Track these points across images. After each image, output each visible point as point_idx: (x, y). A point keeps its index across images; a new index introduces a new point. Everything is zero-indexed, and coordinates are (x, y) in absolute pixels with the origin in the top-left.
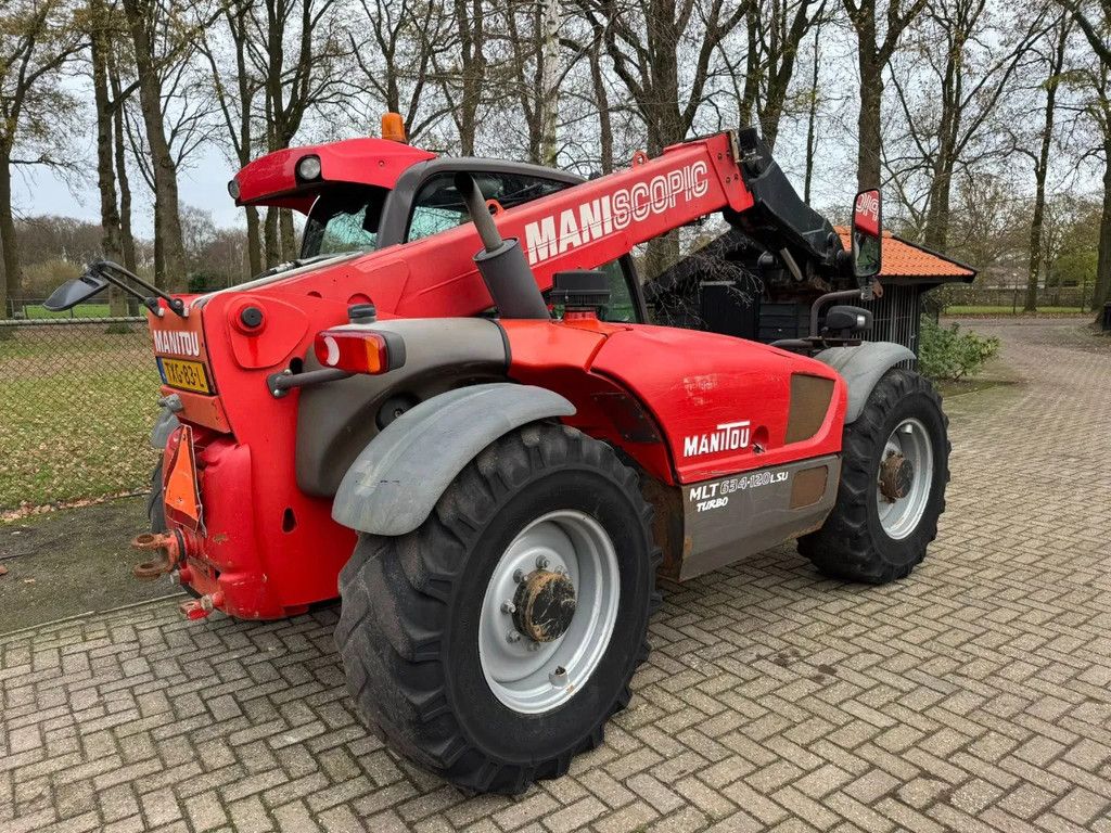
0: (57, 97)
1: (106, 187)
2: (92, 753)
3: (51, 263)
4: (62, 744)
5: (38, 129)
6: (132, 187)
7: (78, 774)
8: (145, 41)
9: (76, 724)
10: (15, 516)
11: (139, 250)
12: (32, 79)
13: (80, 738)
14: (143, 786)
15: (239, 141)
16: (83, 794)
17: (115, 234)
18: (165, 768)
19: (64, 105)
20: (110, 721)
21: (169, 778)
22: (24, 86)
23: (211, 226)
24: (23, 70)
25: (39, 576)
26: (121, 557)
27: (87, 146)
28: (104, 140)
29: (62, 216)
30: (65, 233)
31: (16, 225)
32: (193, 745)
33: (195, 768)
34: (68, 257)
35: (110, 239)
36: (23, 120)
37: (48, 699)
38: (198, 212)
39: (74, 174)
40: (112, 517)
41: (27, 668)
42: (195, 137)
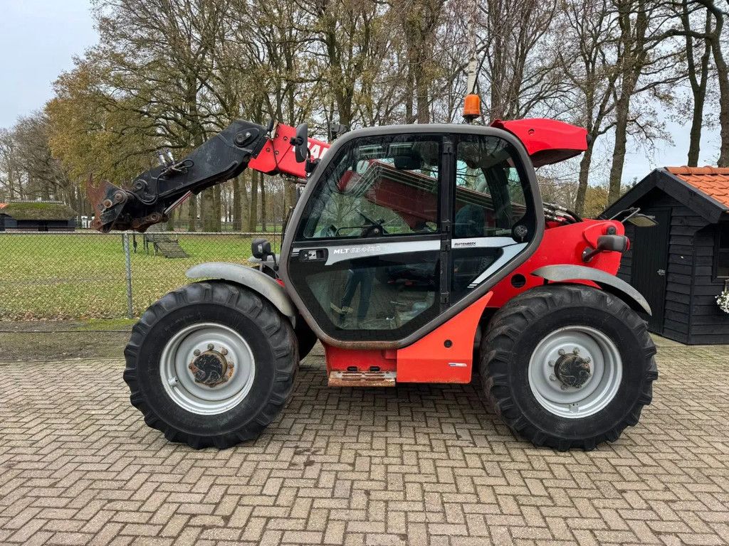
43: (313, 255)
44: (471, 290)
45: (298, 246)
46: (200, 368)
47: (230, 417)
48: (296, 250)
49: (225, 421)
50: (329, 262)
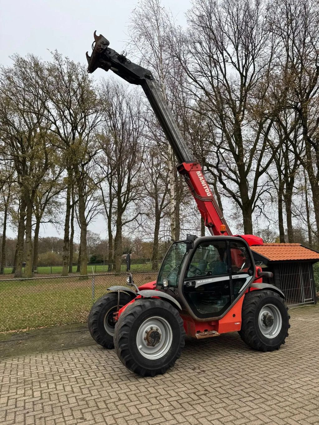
0: (56, 202)
1: (66, 230)
2: (33, 376)
3: (48, 253)
4: (27, 375)
5: (50, 212)
6: (75, 229)
7: (29, 379)
8: (81, 189)
9: (31, 372)
10: (25, 330)
11: (76, 247)
12: (50, 198)
13: (31, 374)
14: (41, 381)
15: (108, 213)
16: (30, 382)
17: (67, 245)
18: (46, 379)
19: (58, 205)
20: (37, 371)
21: (47, 381)
22: (47, 200)
23: (99, 239)
24: (48, 195)
25: (29, 344)
26: (48, 340)
27: (62, 217)
28: (67, 216)
29: (54, 237)
30: (54, 243)
31: (39, 240)
32: (53, 376)
33: (52, 379)
34: (54, 250)
35: (65, 247)
36: (46, 210)
37: (26, 367)
38: (96, 234)
39: (58, 225)
40: (48, 331)
41: (23, 362)
42: (96, 212)
43: (191, 284)
44: (239, 294)
45: (186, 281)
46: (152, 338)
47: (166, 358)
48: (185, 282)
49: (165, 360)
50: (196, 287)
